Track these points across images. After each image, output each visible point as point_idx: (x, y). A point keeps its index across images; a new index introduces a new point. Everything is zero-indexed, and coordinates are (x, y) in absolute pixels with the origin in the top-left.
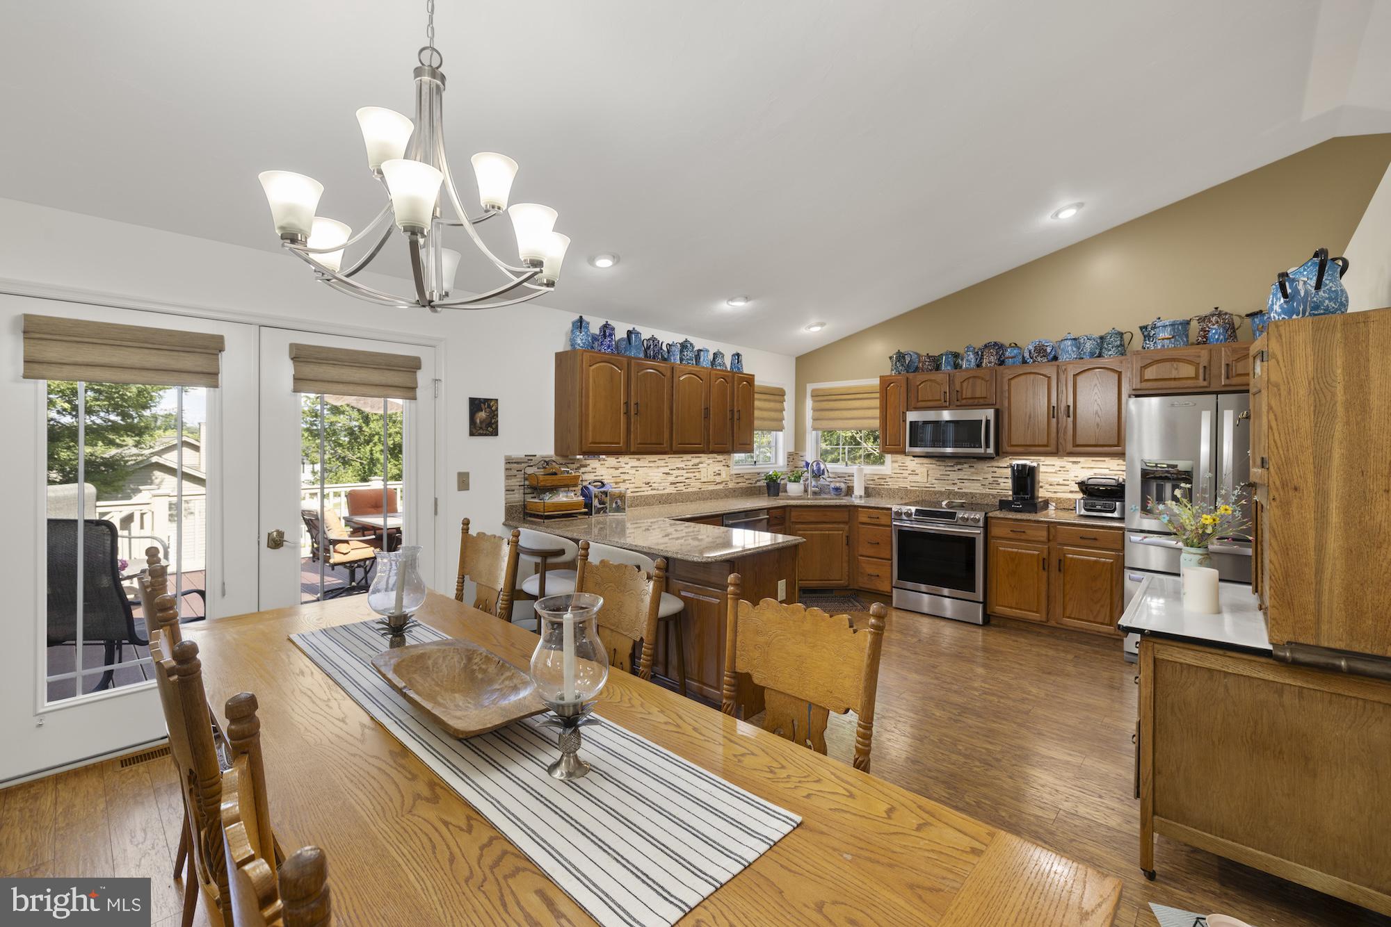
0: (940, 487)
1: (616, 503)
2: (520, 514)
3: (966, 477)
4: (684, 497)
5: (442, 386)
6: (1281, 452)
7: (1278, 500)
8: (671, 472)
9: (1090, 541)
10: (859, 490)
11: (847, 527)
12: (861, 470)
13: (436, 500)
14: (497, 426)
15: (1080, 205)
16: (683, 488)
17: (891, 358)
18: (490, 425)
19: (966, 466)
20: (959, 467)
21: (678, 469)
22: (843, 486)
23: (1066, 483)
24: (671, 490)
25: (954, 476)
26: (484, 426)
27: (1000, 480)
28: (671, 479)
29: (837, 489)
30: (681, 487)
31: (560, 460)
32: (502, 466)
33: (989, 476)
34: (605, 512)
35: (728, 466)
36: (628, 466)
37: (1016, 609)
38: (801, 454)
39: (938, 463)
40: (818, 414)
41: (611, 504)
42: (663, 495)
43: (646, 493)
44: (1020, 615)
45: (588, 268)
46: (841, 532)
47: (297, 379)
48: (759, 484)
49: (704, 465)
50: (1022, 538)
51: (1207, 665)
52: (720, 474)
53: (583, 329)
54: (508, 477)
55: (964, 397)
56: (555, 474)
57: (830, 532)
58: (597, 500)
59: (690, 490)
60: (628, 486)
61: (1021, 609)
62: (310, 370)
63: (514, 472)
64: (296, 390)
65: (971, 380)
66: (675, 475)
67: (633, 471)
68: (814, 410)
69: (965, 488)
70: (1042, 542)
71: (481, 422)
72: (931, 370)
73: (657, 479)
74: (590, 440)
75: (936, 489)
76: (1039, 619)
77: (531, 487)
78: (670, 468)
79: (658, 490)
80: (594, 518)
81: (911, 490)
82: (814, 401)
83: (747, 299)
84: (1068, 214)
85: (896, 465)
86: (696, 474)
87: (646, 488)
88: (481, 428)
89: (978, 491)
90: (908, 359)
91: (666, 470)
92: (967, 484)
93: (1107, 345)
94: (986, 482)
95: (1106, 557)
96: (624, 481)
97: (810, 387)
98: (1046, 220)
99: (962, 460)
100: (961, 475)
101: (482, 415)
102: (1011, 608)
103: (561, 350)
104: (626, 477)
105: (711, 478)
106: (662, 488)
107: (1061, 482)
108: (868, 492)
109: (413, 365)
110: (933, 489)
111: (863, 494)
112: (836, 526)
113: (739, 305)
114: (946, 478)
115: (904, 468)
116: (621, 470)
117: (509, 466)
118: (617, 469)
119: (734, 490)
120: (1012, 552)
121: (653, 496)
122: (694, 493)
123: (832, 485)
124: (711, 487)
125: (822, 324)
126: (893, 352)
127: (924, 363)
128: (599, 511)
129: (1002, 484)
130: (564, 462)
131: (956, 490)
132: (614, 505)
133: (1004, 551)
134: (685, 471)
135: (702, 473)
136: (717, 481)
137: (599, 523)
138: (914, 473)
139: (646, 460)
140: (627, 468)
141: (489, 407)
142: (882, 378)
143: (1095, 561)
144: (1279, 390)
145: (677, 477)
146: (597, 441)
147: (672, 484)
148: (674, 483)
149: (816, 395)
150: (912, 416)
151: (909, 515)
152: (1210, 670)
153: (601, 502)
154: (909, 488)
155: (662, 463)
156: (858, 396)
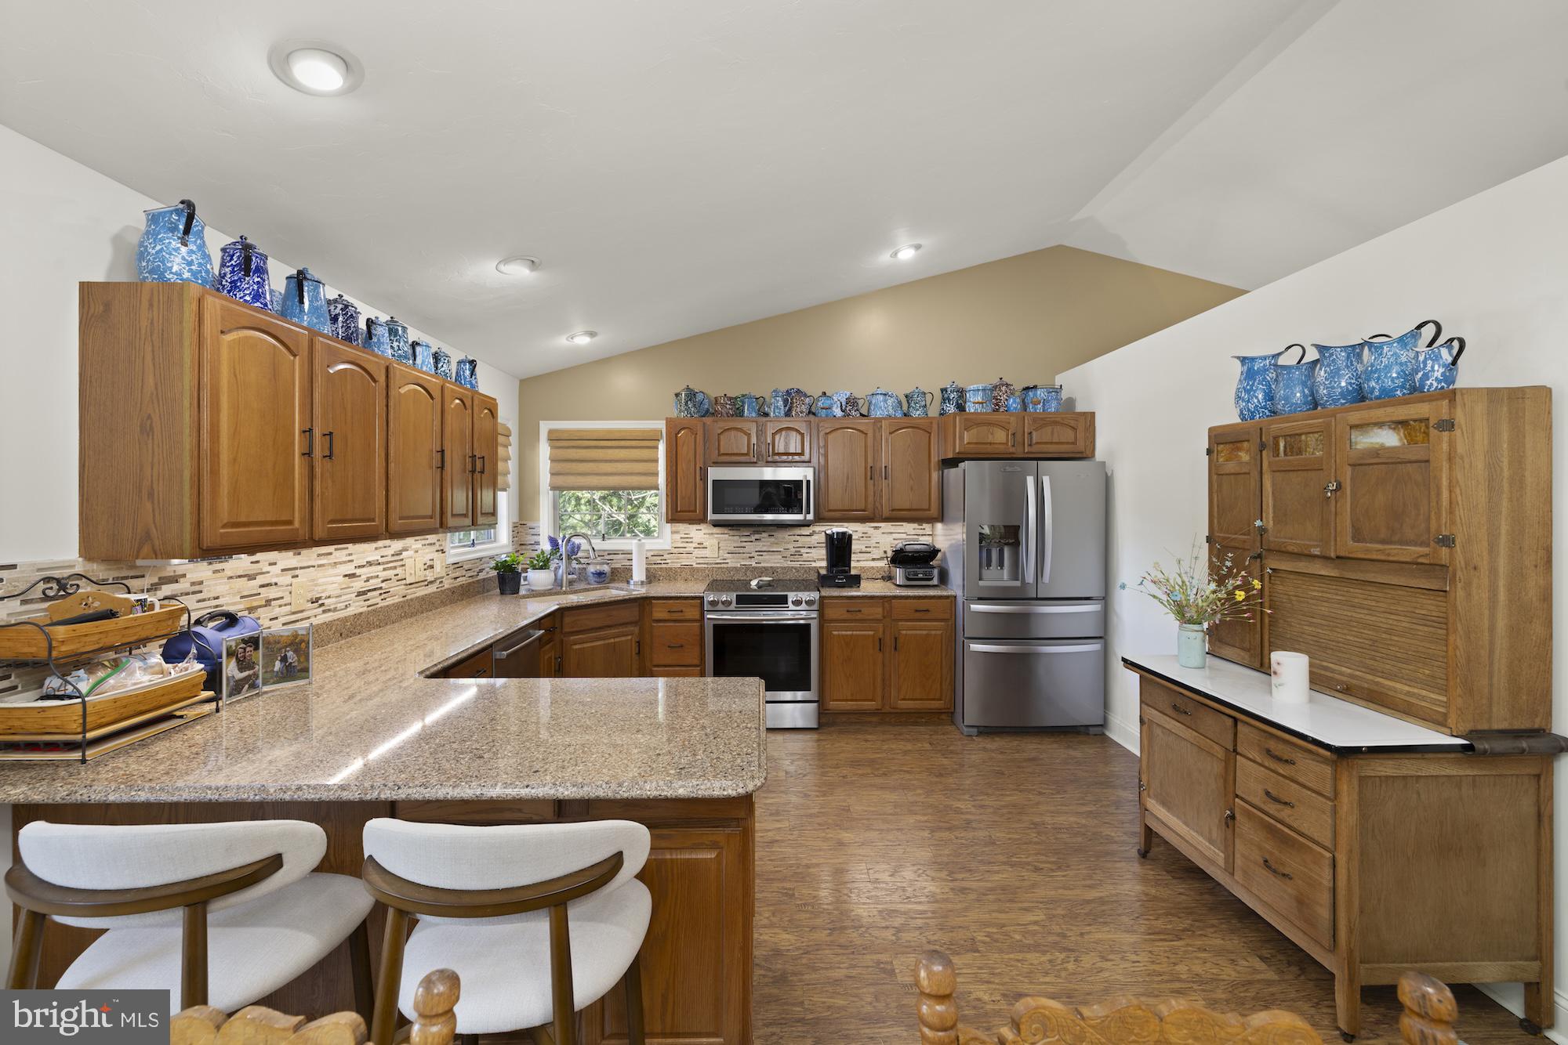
0: (733, 562)
1: (284, 659)
3: (764, 549)
4: (381, 617)
6: (1465, 530)
7: (1462, 580)
8: (358, 572)
9: (923, 613)
10: (638, 574)
11: (636, 630)
12: (640, 546)
15: (918, 247)
16: (378, 600)
17: (677, 395)
19: (765, 535)
20: (757, 536)
21: (370, 564)
22: (606, 568)
23: (868, 550)
24: (358, 607)
25: (751, 547)
27: (803, 550)
28: (358, 585)
29: (600, 574)
30: (375, 598)
31: (98, 570)
33: (790, 546)
34: (253, 686)
35: (443, 551)
36: (276, 569)
37: (852, 700)
38: (530, 524)
39: (731, 533)
40: (560, 467)
42: (345, 619)
43: (314, 621)
44: (855, 707)
46: (629, 637)
48: (482, 576)
49: (410, 553)
50: (857, 618)
51: (1404, 772)
52: (432, 567)
53: (191, 238)
55: (776, 452)
56: (110, 615)
57: (617, 640)
58: (233, 663)
59: (390, 601)
60: (277, 611)
61: (856, 700)
65: (784, 433)
66: (364, 577)
67: (287, 579)
68: (553, 460)
69: (765, 561)
70: (877, 621)
72: (733, 415)
73: (333, 590)
74: (225, 517)
75: (729, 565)
76: (874, 707)
78: (356, 563)
79: (335, 610)
81: (698, 569)
82: (552, 447)
83: (533, 265)
84: (907, 254)
85: (677, 537)
86: (399, 571)
87: (313, 610)
89: (778, 565)
90: (700, 397)
91: (349, 569)
92: (766, 556)
93: (915, 403)
94: (787, 554)
95: (936, 629)
96: (268, 602)
97: (545, 427)
98: (885, 258)
99: (761, 529)
100: (759, 546)
102: (847, 700)
103: (98, 276)
104: (272, 593)
105: (421, 575)
106: (342, 605)
107: (864, 549)
108: (651, 577)
110: (725, 566)
111: (644, 578)
112: (621, 630)
113: (519, 272)
114: (741, 550)
115: (687, 539)
116: (260, 580)
118: (251, 577)
119: (453, 591)
120: (847, 635)
121: (328, 625)
122: (397, 606)
123: (592, 569)
124: (422, 592)
125: (592, 334)
126: (680, 387)
127: (723, 405)
129: (805, 555)
130: (110, 575)
131: (754, 564)
132: (278, 665)
133: (839, 635)
134: (381, 567)
135: (407, 567)
136: (430, 579)
138: (701, 546)
140: (274, 574)
142: (669, 421)
143: (927, 635)
144: (1463, 462)
145: (367, 581)
146: (243, 519)
147: (360, 594)
148: (364, 593)
149: (555, 438)
150: (715, 473)
151: (727, 603)
152: (1405, 777)
153: (243, 665)
154: (695, 566)
156: (623, 443)
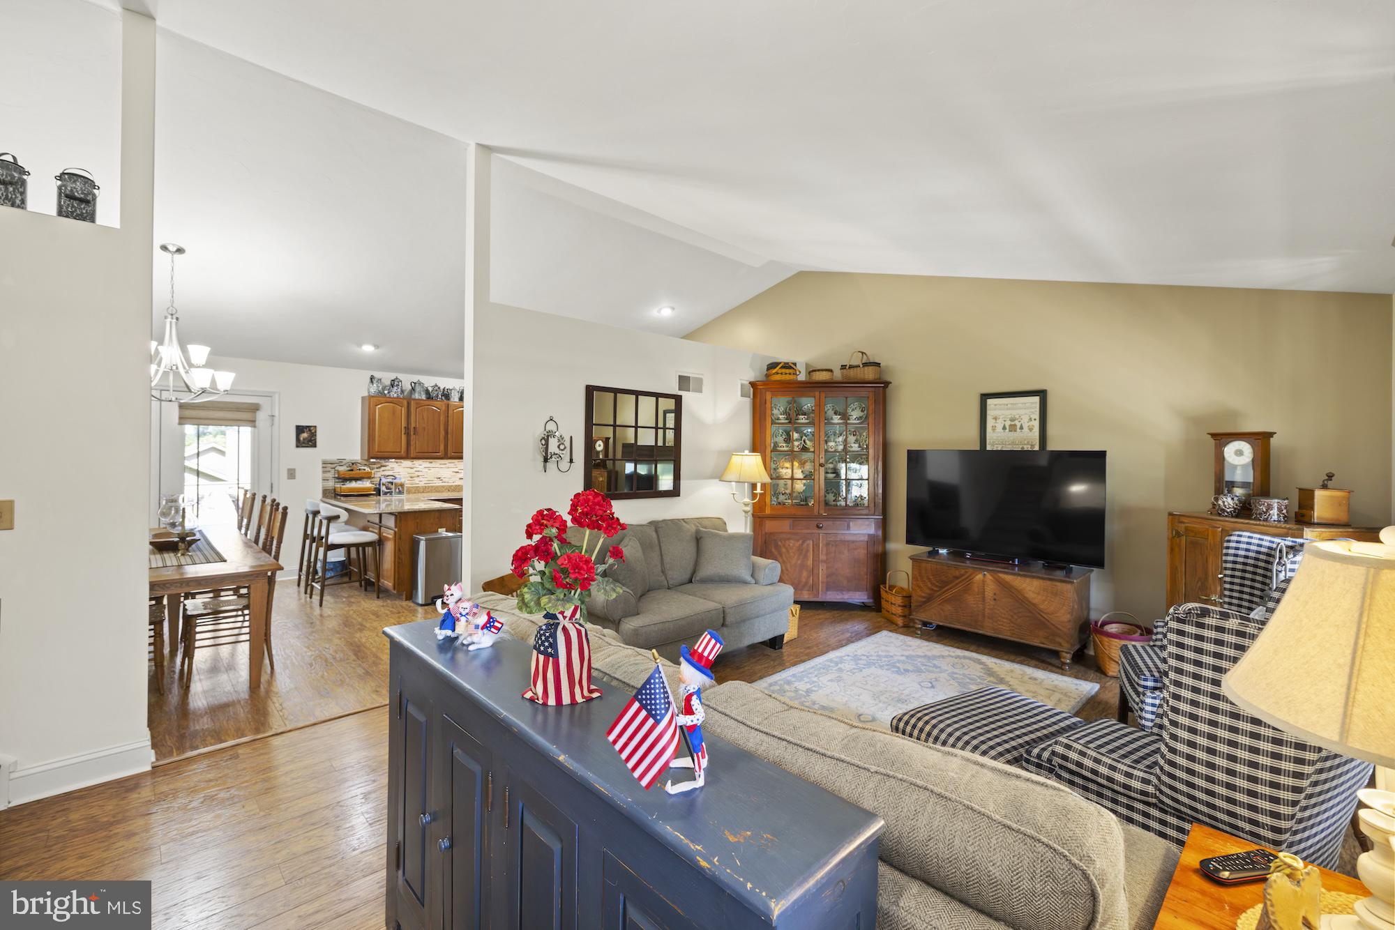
1: (399, 489)
2: (331, 494)
5: (276, 419)
13: (272, 484)
14: (316, 442)
18: (310, 441)
26: (306, 442)
31: (362, 462)
32: (320, 465)
34: (390, 494)
41: (395, 489)
42: (452, 486)
43: (437, 484)
45: (357, 349)
47: (180, 418)
53: (374, 383)
54: (324, 472)
56: (357, 470)
58: (384, 487)
62: (188, 413)
63: (328, 469)
64: (180, 424)
71: (304, 439)
74: (376, 450)
77: (338, 478)
80: (382, 498)
87: (438, 481)
88: (304, 443)
96: (418, 476)
101: (305, 435)
103: (364, 395)
106: (451, 481)
109: (255, 408)
116: (415, 469)
117: (324, 465)
118: (412, 468)
121: (443, 487)
128: (386, 493)
130: (366, 463)
132: (397, 490)
137: (385, 500)
139: (437, 463)
140: (420, 468)
141: (310, 430)
146: (382, 450)
153: (387, 488)
155: (452, 465)
